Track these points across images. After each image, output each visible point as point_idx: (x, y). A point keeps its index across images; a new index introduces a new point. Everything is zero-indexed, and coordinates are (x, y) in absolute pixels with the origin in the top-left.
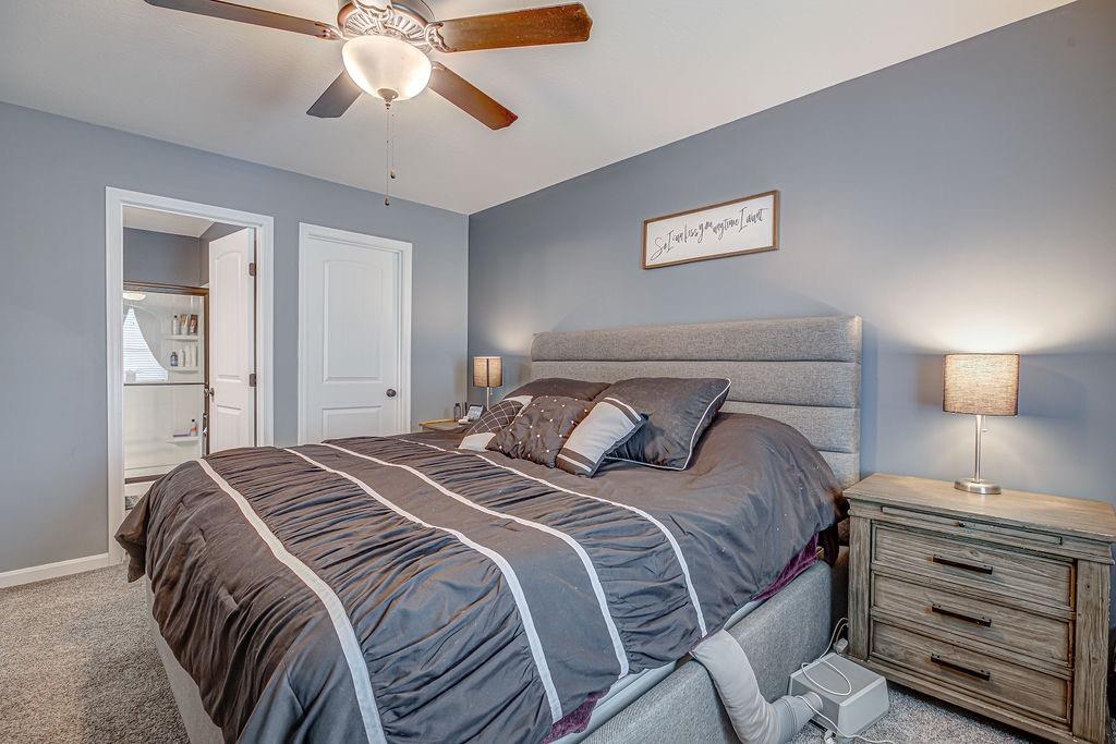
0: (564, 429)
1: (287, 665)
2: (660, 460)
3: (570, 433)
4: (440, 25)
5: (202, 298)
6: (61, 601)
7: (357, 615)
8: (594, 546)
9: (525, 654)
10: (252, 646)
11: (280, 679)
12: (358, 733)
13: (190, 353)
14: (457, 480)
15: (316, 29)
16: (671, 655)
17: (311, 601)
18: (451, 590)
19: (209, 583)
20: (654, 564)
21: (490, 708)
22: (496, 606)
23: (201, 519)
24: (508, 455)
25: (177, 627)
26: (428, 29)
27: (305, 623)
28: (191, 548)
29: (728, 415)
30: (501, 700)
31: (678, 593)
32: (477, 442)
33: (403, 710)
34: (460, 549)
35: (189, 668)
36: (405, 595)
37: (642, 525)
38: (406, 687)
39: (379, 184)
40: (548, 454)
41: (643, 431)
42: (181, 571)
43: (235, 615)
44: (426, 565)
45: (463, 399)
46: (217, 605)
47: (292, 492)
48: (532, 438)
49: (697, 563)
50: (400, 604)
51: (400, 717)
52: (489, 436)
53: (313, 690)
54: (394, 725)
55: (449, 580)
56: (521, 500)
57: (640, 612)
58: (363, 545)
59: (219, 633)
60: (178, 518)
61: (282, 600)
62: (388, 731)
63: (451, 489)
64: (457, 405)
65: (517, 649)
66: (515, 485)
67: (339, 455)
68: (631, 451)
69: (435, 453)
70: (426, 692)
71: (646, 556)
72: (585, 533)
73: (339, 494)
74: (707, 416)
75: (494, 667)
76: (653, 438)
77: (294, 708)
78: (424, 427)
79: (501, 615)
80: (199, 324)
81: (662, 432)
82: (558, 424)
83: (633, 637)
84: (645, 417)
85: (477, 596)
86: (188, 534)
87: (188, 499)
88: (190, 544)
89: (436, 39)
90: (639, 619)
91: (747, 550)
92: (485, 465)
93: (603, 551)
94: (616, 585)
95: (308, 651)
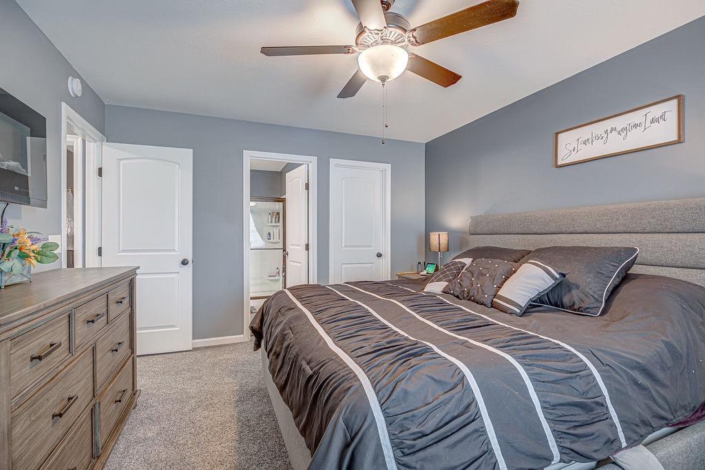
0: (498, 282)
1: (342, 409)
2: (576, 307)
3: (502, 284)
4: (415, 30)
5: (282, 203)
6: (226, 356)
7: (378, 387)
8: (529, 365)
9: (482, 431)
10: (321, 396)
11: (338, 418)
12: (380, 459)
13: (277, 232)
14: (427, 311)
15: (345, 49)
16: (595, 455)
17: (352, 375)
18: (433, 382)
19: (297, 356)
20: (579, 384)
21: (460, 462)
22: (462, 397)
23: (290, 322)
24: (458, 297)
25: (281, 378)
26: (407, 34)
27: (350, 388)
28: (286, 337)
29: (636, 276)
30: (467, 459)
31: (599, 410)
32: (436, 287)
33: (406, 451)
34: (435, 356)
35: (287, 401)
36: (406, 379)
37: (567, 355)
38: (407, 438)
39: (378, 131)
40: (487, 298)
41: (562, 285)
42: (281, 349)
43: (311, 377)
44: (416, 363)
45: (422, 260)
46: (301, 370)
47: (333, 311)
48: (474, 286)
49: (616, 389)
50: (402, 385)
51: (405, 455)
52: (444, 284)
53: (356, 428)
54: (402, 459)
55: (429, 374)
56: (471, 328)
57: (568, 418)
58: (376, 346)
59: (303, 385)
60: (279, 320)
61: (336, 372)
62: (398, 463)
63: (423, 317)
64: (420, 263)
65: (477, 427)
66: (465, 317)
67: (355, 291)
68: (551, 299)
69: (410, 294)
70: (420, 443)
71: (571, 378)
72: (521, 355)
73: (358, 315)
74: (618, 276)
75: (462, 436)
76: (570, 291)
77: (346, 436)
78: (399, 276)
79: (465, 403)
80: (281, 217)
81: (578, 287)
82: (493, 278)
83: (563, 435)
84: (564, 275)
85: (449, 388)
86: (283, 330)
87: (283, 310)
88: (286, 335)
89: (412, 39)
90: (567, 424)
91: (663, 385)
92: (442, 303)
93: (537, 370)
94: (548, 395)
95: (352, 404)
